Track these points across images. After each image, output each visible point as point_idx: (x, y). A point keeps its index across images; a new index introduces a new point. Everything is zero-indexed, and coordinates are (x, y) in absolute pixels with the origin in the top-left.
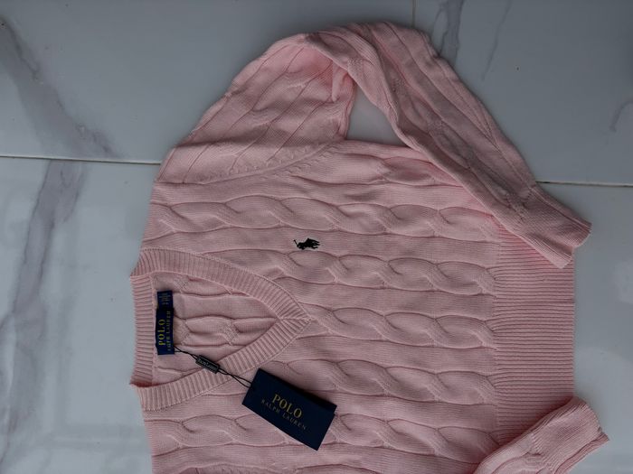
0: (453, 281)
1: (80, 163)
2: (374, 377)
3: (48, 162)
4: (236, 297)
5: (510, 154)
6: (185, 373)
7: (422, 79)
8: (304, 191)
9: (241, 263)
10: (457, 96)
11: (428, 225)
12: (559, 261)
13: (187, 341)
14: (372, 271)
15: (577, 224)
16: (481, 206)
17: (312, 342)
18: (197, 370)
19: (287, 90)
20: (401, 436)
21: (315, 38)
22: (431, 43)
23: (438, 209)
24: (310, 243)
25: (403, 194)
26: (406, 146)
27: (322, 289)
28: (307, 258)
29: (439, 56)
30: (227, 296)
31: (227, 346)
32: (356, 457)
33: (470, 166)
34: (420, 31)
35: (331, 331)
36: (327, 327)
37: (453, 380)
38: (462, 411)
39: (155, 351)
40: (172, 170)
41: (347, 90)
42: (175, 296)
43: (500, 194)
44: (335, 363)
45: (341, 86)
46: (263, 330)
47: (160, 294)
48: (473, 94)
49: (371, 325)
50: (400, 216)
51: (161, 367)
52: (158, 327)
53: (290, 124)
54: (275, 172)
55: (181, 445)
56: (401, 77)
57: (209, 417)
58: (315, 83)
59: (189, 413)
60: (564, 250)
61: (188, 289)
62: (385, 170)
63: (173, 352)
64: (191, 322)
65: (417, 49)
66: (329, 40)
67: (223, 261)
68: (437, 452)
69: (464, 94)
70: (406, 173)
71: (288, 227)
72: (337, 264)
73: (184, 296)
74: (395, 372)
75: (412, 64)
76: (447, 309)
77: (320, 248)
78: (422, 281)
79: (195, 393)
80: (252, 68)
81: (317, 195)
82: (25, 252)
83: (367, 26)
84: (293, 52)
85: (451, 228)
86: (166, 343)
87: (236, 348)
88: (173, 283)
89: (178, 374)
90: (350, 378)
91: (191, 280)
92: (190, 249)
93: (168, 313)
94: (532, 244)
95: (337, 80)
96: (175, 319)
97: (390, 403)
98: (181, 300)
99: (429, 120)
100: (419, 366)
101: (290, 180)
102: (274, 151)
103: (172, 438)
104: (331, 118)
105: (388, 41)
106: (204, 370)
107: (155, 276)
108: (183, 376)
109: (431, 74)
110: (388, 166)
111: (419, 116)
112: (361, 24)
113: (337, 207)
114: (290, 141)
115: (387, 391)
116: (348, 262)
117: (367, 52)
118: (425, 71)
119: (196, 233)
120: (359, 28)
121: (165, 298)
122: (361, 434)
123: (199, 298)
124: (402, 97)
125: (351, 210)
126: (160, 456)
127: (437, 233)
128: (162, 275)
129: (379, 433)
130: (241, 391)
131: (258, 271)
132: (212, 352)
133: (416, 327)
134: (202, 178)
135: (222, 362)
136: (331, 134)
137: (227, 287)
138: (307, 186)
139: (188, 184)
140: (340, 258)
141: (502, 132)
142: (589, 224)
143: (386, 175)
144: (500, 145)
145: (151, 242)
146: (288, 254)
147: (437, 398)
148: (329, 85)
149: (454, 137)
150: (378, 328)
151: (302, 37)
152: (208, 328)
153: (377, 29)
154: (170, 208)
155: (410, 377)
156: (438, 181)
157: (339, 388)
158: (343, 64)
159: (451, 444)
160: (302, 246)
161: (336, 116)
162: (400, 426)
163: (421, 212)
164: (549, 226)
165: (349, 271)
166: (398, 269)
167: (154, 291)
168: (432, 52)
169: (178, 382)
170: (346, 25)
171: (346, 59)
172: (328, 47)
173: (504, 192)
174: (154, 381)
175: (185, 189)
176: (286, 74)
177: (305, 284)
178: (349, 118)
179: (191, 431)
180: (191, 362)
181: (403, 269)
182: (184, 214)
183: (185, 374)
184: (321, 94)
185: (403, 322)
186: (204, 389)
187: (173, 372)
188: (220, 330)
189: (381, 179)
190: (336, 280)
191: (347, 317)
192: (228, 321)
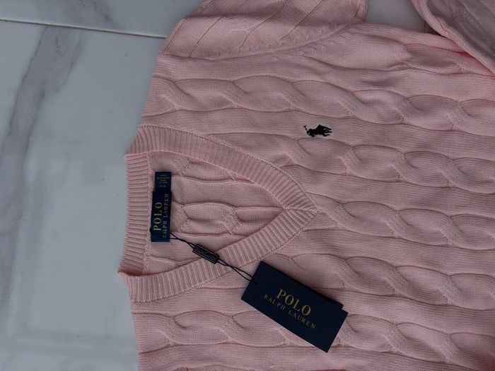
0: (471, 178)
1: (78, 31)
2: (385, 276)
3: (43, 27)
4: (239, 184)
6: (180, 263)
8: (318, 73)
9: (247, 147)
11: (447, 117)
13: (185, 227)
14: (387, 162)
17: (320, 235)
18: (194, 260)
20: (410, 340)
23: (460, 100)
24: (321, 130)
25: (424, 82)
27: (334, 179)
28: (318, 146)
30: (230, 182)
31: (227, 235)
32: (362, 362)
35: (340, 225)
36: (336, 220)
37: (465, 283)
38: (475, 315)
39: (148, 238)
40: (179, 42)
42: (174, 179)
44: (345, 260)
47: (158, 174)
49: (383, 220)
50: (420, 106)
51: (154, 256)
52: (154, 210)
53: (305, 3)
54: (288, 52)
55: (172, 341)
57: (203, 313)
59: (182, 307)
61: (189, 171)
62: (407, 56)
63: (167, 239)
64: (188, 208)
67: (227, 144)
68: (448, 359)
71: (298, 111)
72: (351, 153)
73: (183, 179)
74: (406, 272)
76: (464, 206)
77: (331, 136)
78: (438, 177)
79: (190, 285)
81: (331, 79)
82: (11, 123)
85: (471, 121)
86: (161, 231)
87: (237, 238)
88: (172, 164)
89: (172, 264)
90: (360, 276)
91: (192, 163)
92: (191, 128)
93: (166, 196)
96: (174, 204)
97: (402, 304)
98: (180, 183)
99: (454, 7)
100: (433, 266)
101: (304, 62)
102: (290, 29)
103: (162, 333)
106: (202, 260)
107: (153, 156)
108: (178, 266)
110: (413, 53)
113: (352, 93)
114: (305, 20)
115: (398, 292)
116: (361, 151)
119: (201, 112)
121: (163, 179)
122: (367, 337)
123: (199, 183)
125: (368, 97)
126: (149, 353)
127: (456, 126)
128: (161, 155)
129: (387, 337)
130: (240, 284)
131: (265, 156)
132: (211, 241)
133: (429, 224)
134: (209, 52)
135: (222, 253)
136: (349, 16)
137: (230, 172)
138: (322, 68)
139: (195, 59)
140: (354, 147)
143: (408, 60)
145: (150, 118)
146: (297, 141)
147: (450, 301)
149: (478, 27)
150: (390, 224)
152: (207, 215)
154: (175, 84)
155: (424, 278)
156: (464, 68)
157: (348, 286)
159: (464, 351)
160: (312, 133)
162: (408, 330)
163: (440, 102)
165: (363, 162)
166: (415, 162)
167: (151, 172)
169: (172, 272)
174: (145, 270)
175: (190, 63)
177: (315, 174)
179: (184, 328)
180: (187, 251)
181: (420, 162)
182: (189, 91)
185: (415, 218)
186: (200, 281)
187: (167, 262)
188: (222, 218)
189: (401, 65)
190: (349, 171)
191: (357, 211)
192: (229, 209)
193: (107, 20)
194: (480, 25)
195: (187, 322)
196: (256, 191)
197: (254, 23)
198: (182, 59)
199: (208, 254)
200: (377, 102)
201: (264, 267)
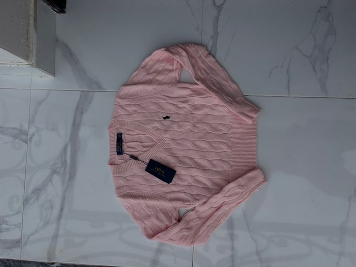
0: (215, 129)
1: (91, 92)
2: (188, 161)
4: (143, 136)
5: (234, 86)
7: (203, 62)
8: (165, 100)
9: (144, 124)
10: (216, 67)
11: (206, 110)
12: (249, 122)
13: (127, 150)
14: (188, 126)
15: (256, 108)
16: (222, 103)
18: (130, 160)
19: (159, 67)
20: (197, 181)
21: (167, 49)
22: (207, 49)
23: (209, 105)
24: (167, 117)
25: (198, 100)
26: (197, 84)
27: (171, 132)
28: (166, 122)
29: (210, 54)
30: (139, 135)
31: (140, 152)
32: (183, 188)
33: (219, 90)
34: (202, 45)
35: (174, 146)
37: (215, 162)
38: (218, 173)
39: (116, 154)
40: (121, 93)
41: (179, 66)
42: (123, 135)
43: (229, 99)
44: (176, 157)
45: (177, 65)
46: (152, 146)
47: (118, 134)
48: (221, 66)
49: (188, 144)
50: (196, 108)
51: (118, 159)
52: (117, 145)
53: (160, 78)
54: (155, 94)
55: (125, 184)
56: (196, 61)
57: (134, 175)
58: (168, 64)
59: (127, 174)
60: (251, 118)
61: (127, 133)
62: (192, 92)
63: (122, 154)
64: (127, 144)
65: (202, 52)
66: (172, 50)
67: (138, 124)
68: (210, 187)
69: (218, 66)
70: (198, 93)
71: (159, 112)
72: (176, 124)
73: (125, 135)
74: (195, 160)
75: (200, 57)
76: (213, 138)
77: (170, 119)
78: (204, 130)
79: (129, 167)
80: (147, 60)
81: (169, 101)
82: (74, 122)
83: (184, 45)
84: (161, 54)
85: (214, 111)
86: (120, 152)
87: (143, 152)
88: (122, 131)
89: (124, 161)
90: (181, 162)
91: (128, 130)
92: (127, 120)
94: (240, 116)
95: (175, 62)
96: (123, 143)
97: (193, 170)
98: (125, 137)
99: (206, 76)
100: (204, 158)
101: (161, 96)
102: (155, 86)
103: (122, 182)
104: (174, 75)
105: (192, 50)
106: (132, 159)
107: (116, 129)
108: (125, 162)
109: (206, 60)
111: (203, 74)
112: (183, 44)
113: (176, 105)
114: (160, 83)
115: (193, 166)
116: (180, 123)
117: (184, 54)
118: (204, 59)
119: (130, 114)
120: (181, 46)
121: (120, 136)
122: (184, 180)
123: (130, 136)
124: (196, 68)
125: (181, 106)
126: (118, 188)
127: (209, 113)
128: (119, 128)
129: (190, 180)
130: (145, 166)
131: (149, 127)
132: (135, 154)
133: (203, 145)
134: (132, 96)
135: (139, 157)
136: (174, 81)
137: (140, 132)
138: (166, 98)
139: (127, 98)
140: (177, 122)
141: (231, 79)
142: (260, 109)
143: (192, 94)
144: (231, 83)
145: (115, 117)
146: (160, 121)
147: (210, 168)
148: (173, 64)
149: (214, 81)
151: (163, 49)
152: (134, 146)
153: (188, 46)
154: (121, 106)
155: (201, 161)
156: (209, 95)
157: (177, 165)
158: (177, 58)
159: (214, 184)
160: (164, 118)
161: (175, 75)
162: (197, 178)
163: (204, 106)
164: (245, 110)
165: (180, 126)
166: (196, 126)
167: (116, 134)
168: (207, 52)
169: (124, 164)
170: (177, 45)
171: (177, 56)
172: (171, 52)
173: (230, 99)
174: (116, 163)
175: (126, 100)
176: (159, 61)
177: (165, 131)
178: (180, 75)
179: (128, 180)
180: (128, 157)
181: (198, 125)
182: (125, 108)
184: (170, 67)
185: (198, 143)
186: (132, 166)
187: (122, 161)
188: (138, 146)
189: (190, 95)
190: (176, 129)
191: (180, 142)
192: (140, 143)
193: (100, 87)
194: (215, 80)
195: (129, 179)
196: (148, 137)
197: (144, 86)
198: (122, 98)
199: (134, 158)
200: (184, 107)
201: (151, 161)
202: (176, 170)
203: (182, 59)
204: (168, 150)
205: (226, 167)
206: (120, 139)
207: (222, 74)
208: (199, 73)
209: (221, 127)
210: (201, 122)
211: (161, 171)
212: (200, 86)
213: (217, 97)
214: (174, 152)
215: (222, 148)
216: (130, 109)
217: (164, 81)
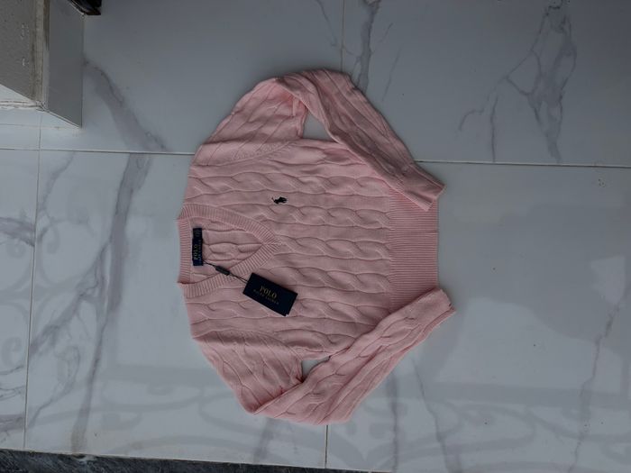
0: (365, 220)
1: (148, 156)
2: (318, 276)
3: (128, 155)
4: (239, 232)
5: (398, 145)
7: (345, 102)
8: (277, 169)
9: (242, 212)
10: (366, 111)
11: (350, 188)
12: (425, 207)
13: (211, 257)
14: (318, 215)
15: (436, 184)
16: (377, 176)
18: (216, 274)
19: (267, 110)
20: (335, 311)
21: (281, 80)
22: (351, 81)
23: (355, 178)
24: (282, 200)
25: (335, 170)
26: (335, 142)
27: (289, 226)
28: (280, 208)
29: (356, 88)
30: (233, 232)
31: (234, 260)
32: (309, 324)
33: (372, 152)
34: (342, 73)
35: (294, 251)
36: (292, 248)
37: (365, 278)
38: (370, 296)
39: (192, 264)
40: (201, 158)
41: (302, 110)
42: (203, 232)
43: (389, 169)
44: (297, 269)
45: (298, 107)
46: (255, 251)
47: (194, 230)
48: (376, 110)
49: (317, 247)
50: (333, 183)
51: (195, 273)
52: (193, 249)
53: (269, 130)
54: (260, 158)
55: (207, 318)
56: (332, 100)
57: (221, 302)
58: (283, 106)
59: (213, 299)
60: (427, 200)
61: (211, 227)
62: (325, 156)
63: (202, 264)
64: (211, 247)
65: (342, 85)
66: (289, 81)
67: (231, 211)
68: (356, 321)
69: (371, 110)
70: (335, 157)
71: (268, 190)
72: (297, 212)
73: (208, 231)
74: (332, 274)
75: (339, 93)
76: (362, 237)
77: (287, 203)
78: (347, 221)
79: (215, 288)
80: (246, 98)
81: (285, 171)
82: (117, 207)
83: (311, 72)
84: (270, 88)
85: (362, 189)
86: (198, 260)
87: (239, 261)
88: (202, 224)
89: (205, 277)
90: (305, 277)
92: (211, 204)
93: (200, 241)
94: (408, 197)
95: (295, 104)
96: (204, 245)
97: (328, 291)
98: (206, 234)
99: (349, 127)
100: (345, 270)
101: (270, 163)
102: (260, 145)
103: (202, 314)
104: (293, 126)
105: (324, 80)
106: (221, 274)
107: (192, 220)
109: (350, 99)
110: (328, 154)
111: (343, 123)
112: (308, 71)
113: (297, 178)
114: (269, 140)
115: (326, 285)
116: (304, 211)
117: (311, 88)
118: (347, 97)
119: (215, 195)
120: (306, 74)
121: (197, 232)
122: (312, 310)
123: (217, 233)
124: (332, 113)
125: (306, 180)
126: (195, 324)
127: (356, 193)
128: (196, 219)
129: (322, 309)
130: (243, 286)
131: (251, 216)
132: (225, 264)
133: (344, 248)
134: (219, 162)
135: (231, 270)
136: (293, 135)
137: (233, 226)
138: (280, 166)
139: (210, 166)
140: (299, 209)
141: (394, 132)
142: (443, 185)
143: (325, 159)
144: (392, 140)
145: (189, 200)
146: (268, 206)
147: (356, 289)
148: (291, 106)
149: (364, 136)
150: (321, 248)
151: (274, 80)
152: (222, 250)
153: (317, 74)
154: (200, 180)
155: (340, 277)
156: (354, 161)
157: (298, 283)
158: (298, 95)
159: (364, 315)
160: (277, 201)
161: (295, 125)
162: (334, 306)
163: (346, 180)
164: (418, 187)
165: (304, 216)
166: (333, 214)
167: (191, 229)
168: (351, 86)
169: (205, 281)
170: (299, 73)
171: (298, 92)
172: (288, 85)
173: (392, 167)
174: (191, 281)
175: (208, 169)
176: (266, 101)
177: (279, 224)
178: (303, 126)
179: (213, 310)
180: (213, 270)
181: (336, 214)
182: (208, 183)
183: (209, 277)
184: (286, 112)
185: (335, 245)
186: (220, 285)
187: (202, 276)
188: (230, 251)
189: (322, 161)
190: (297, 221)
191: (303, 242)
192: (234, 246)
193: (163, 148)
194: (366, 134)
195: (214, 307)
196: (247, 234)
197: (241, 144)
198: (203, 166)
199: (224, 270)
200: (311, 182)
201: (254, 276)
202: (297, 292)
203: (307, 97)
204: (284, 258)
205: (384, 287)
206: (198, 238)
207: (378, 124)
208: (337, 122)
209: (375, 218)
210: (340, 207)
211: (271, 294)
212: (340, 146)
213: (368, 165)
214: (294, 261)
215: (378, 254)
216: (216, 185)
217: (276, 135)
